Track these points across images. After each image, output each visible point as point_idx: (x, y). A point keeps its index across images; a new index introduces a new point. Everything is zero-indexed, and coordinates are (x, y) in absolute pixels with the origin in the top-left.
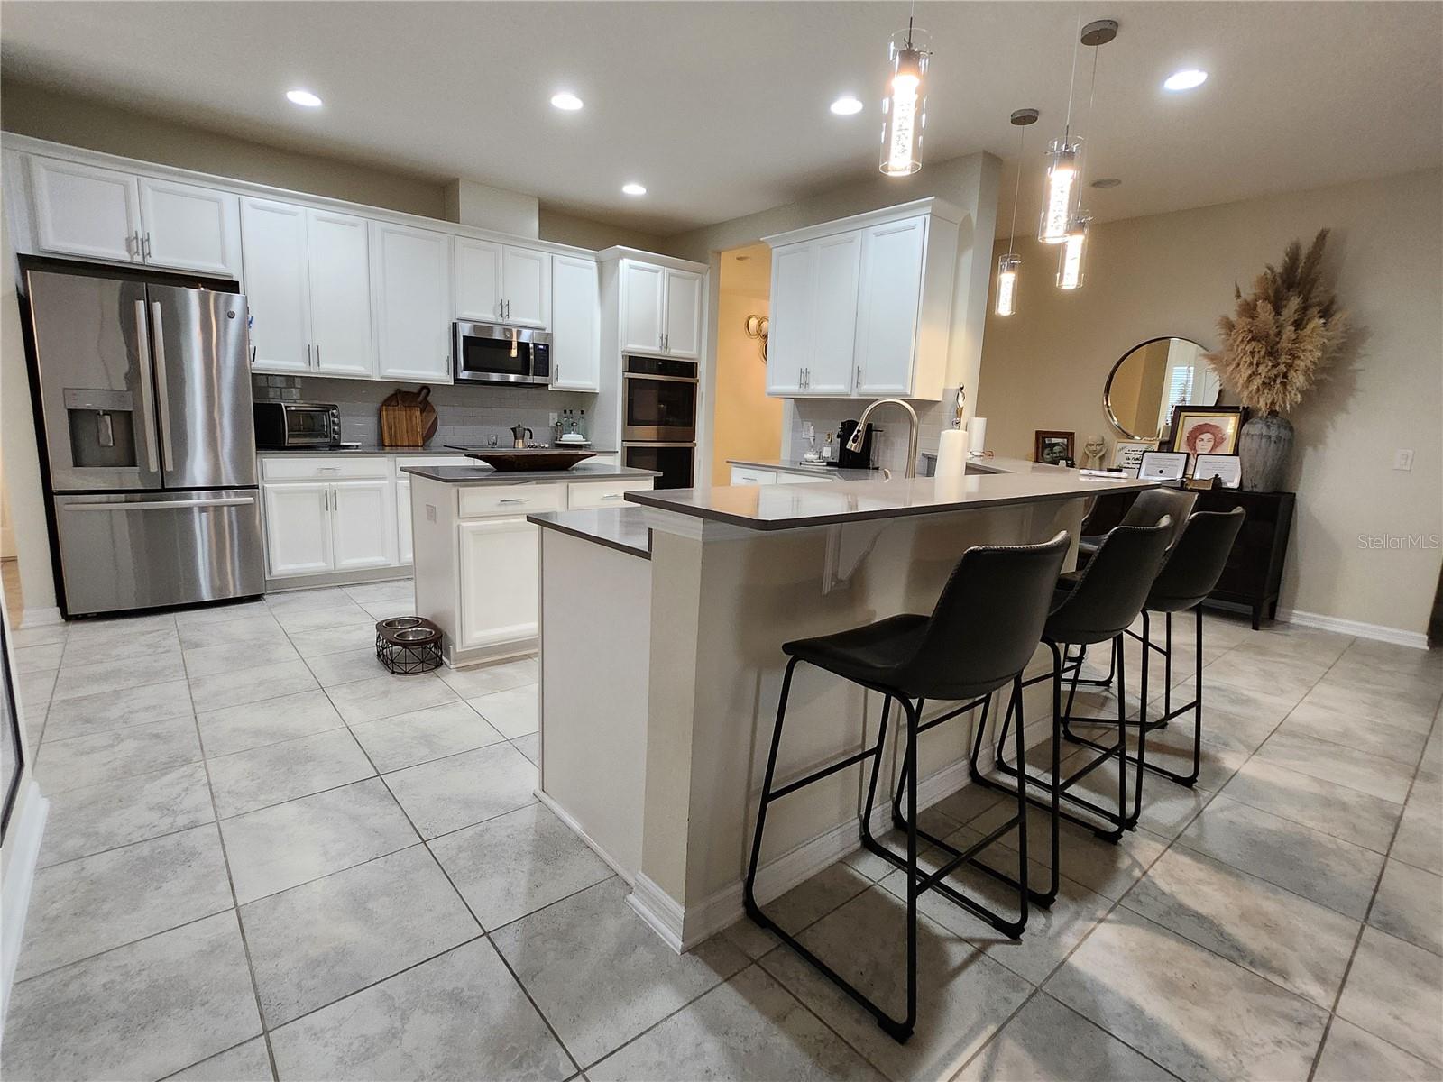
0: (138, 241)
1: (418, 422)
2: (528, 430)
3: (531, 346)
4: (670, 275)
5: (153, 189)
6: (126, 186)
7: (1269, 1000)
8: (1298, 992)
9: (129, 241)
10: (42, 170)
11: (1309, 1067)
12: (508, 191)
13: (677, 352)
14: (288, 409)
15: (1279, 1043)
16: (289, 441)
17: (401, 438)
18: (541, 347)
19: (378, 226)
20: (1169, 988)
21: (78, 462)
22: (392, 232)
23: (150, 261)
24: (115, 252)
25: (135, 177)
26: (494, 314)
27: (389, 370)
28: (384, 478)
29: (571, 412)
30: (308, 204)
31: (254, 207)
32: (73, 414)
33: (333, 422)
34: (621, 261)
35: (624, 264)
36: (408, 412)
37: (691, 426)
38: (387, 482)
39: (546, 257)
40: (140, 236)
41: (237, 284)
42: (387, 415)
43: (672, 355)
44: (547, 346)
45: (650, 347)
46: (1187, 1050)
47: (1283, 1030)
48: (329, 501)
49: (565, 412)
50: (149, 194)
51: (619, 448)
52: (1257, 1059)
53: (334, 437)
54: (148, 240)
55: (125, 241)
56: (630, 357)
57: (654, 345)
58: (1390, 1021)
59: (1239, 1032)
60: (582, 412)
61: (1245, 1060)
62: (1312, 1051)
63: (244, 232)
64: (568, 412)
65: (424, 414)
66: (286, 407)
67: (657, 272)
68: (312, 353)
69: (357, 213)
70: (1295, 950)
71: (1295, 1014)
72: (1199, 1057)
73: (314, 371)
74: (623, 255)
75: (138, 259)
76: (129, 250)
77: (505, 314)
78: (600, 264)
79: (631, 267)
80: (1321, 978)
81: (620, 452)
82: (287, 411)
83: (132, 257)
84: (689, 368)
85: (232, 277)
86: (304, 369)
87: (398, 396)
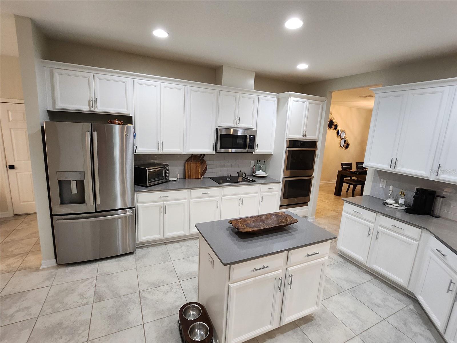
0: (92, 102)
1: (199, 168)
2: (244, 173)
3: (248, 137)
4: (310, 103)
5: (100, 79)
6: (89, 78)
9: (89, 102)
10: (57, 74)
12: (243, 70)
13: (310, 137)
14: (149, 171)
16: (149, 184)
17: (193, 176)
18: (252, 137)
19: (189, 88)
21: (62, 202)
22: (194, 91)
23: (97, 110)
24: (83, 107)
25: (93, 74)
26: (234, 123)
27: (190, 150)
28: (185, 199)
29: (260, 161)
30: (160, 81)
31: (139, 84)
32: (60, 182)
33: (167, 172)
34: (289, 98)
35: (291, 100)
36: (196, 164)
37: (312, 169)
38: (186, 201)
39: (256, 97)
40: (93, 100)
41: (131, 117)
42: (188, 166)
43: (307, 138)
44: (254, 136)
45: (298, 136)
48: (163, 210)
49: (258, 161)
50: (98, 82)
51: (281, 180)
53: (167, 179)
54: (97, 101)
55: (88, 102)
56: (289, 140)
57: (300, 135)
60: (265, 162)
63: (135, 95)
64: (259, 161)
65: (202, 165)
66: (148, 170)
67: (304, 102)
68: (160, 145)
69: (180, 84)
73: (160, 152)
74: (290, 96)
75: (93, 109)
76: (89, 106)
77: (238, 122)
78: (278, 99)
79: (294, 101)
81: (282, 182)
82: (148, 171)
83: (90, 109)
84: (313, 144)
85: (130, 114)
86: (156, 152)
87: (193, 158)
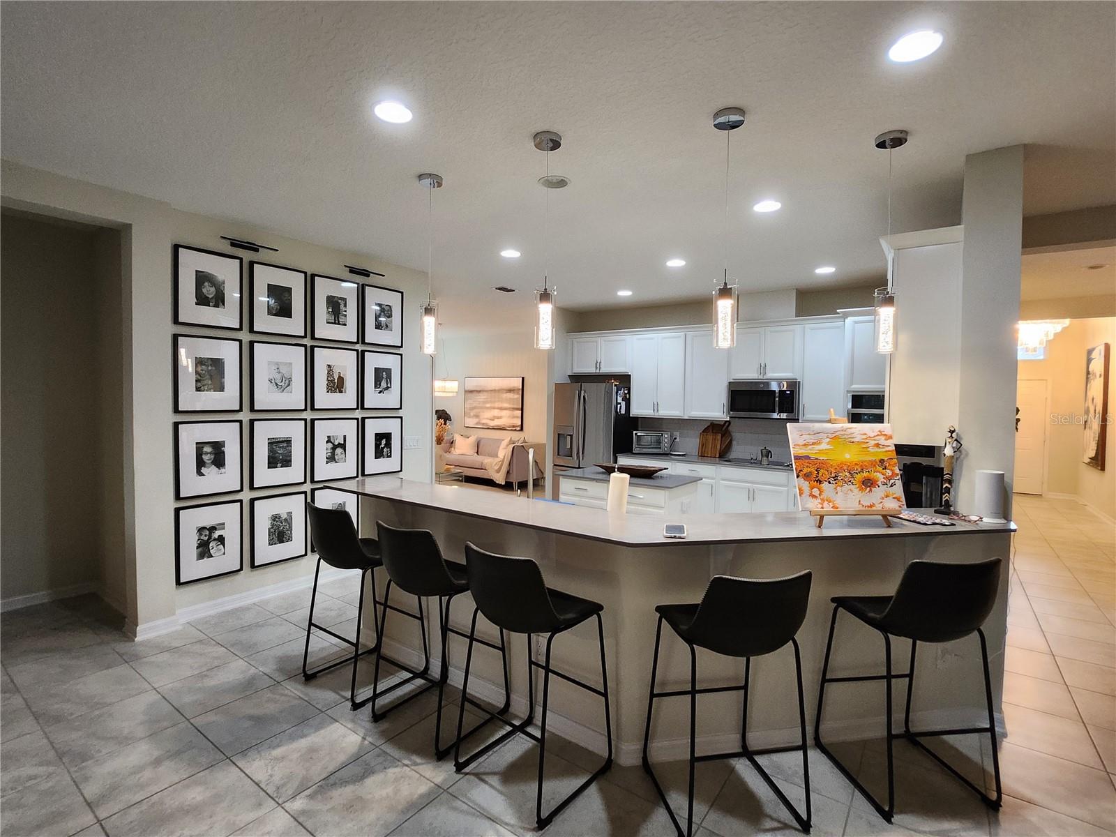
0: (598, 365)
1: (718, 443)
2: (770, 451)
3: (777, 392)
6: (597, 343)
7: (295, 784)
8: (298, 797)
9: (596, 364)
11: (256, 781)
15: (271, 776)
16: (636, 449)
17: (707, 452)
18: (788, 392)
19: (691, 335)
20: (312, 750)
21: (559, 454)
23: (601, 371)
25: (600, 338)
26: (760, 373)
27: (693, 413)
30: (659, 332)
32: (559, 434)
33: (664, 441)
34: (845, 320)
35: (849, 321)
36: (714, 437)
39: (799, 328)
40: (599, 361)
41: (630, 375)
42: (703, 438)
44: (792, 392)
45: (876, 386)
46: (278, 746)
47: (277, 779)
50: (603, 343)
52: (266, 765)
53: (665, 449)
56: (853, 396)
58: (268, 828)
59: (281, 764)
61: (267, 762)
62: (263, 786)
65: (723, 438)
66: (636, 433)
68: (655, 406)
70: (327, 811)
71: (284, 789)
72: (274, 748)
73: (656, 414)
75: (598, 371)
77: (764, 372)
79: (856, 322)
80: (303, 812)
85: (628, 373)
86: (652, 414)
87: (711, 427)
